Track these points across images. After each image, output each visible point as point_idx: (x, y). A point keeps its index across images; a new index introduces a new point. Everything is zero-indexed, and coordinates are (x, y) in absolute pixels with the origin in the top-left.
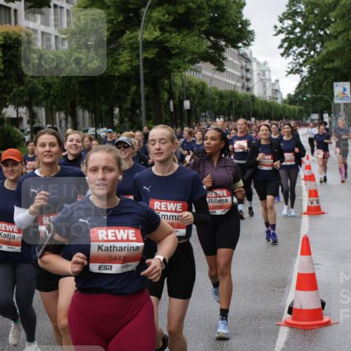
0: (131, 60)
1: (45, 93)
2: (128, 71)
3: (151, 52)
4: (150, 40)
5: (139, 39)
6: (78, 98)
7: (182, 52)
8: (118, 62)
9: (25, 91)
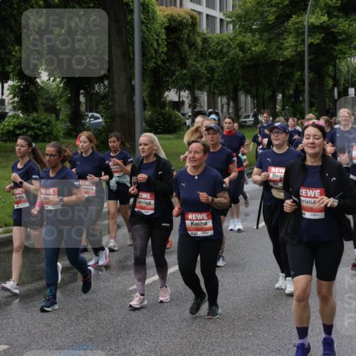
0: (296, 46)
1: (208, 77)
2: (292, 56)
3: (316, 37)
4: (316, 24)
5: (305, 23)
6: (241, 82)
7: (348, 38)
8: (283, 46)
9: (188, 75)
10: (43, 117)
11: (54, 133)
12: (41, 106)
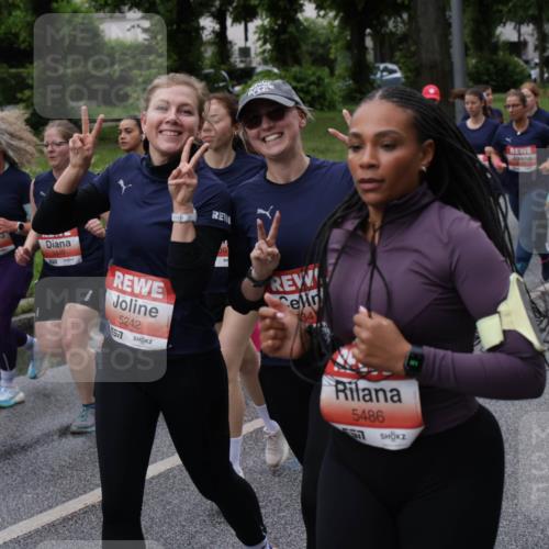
10: (310, 72)
11: (328, 96)
12: (307, 57)
